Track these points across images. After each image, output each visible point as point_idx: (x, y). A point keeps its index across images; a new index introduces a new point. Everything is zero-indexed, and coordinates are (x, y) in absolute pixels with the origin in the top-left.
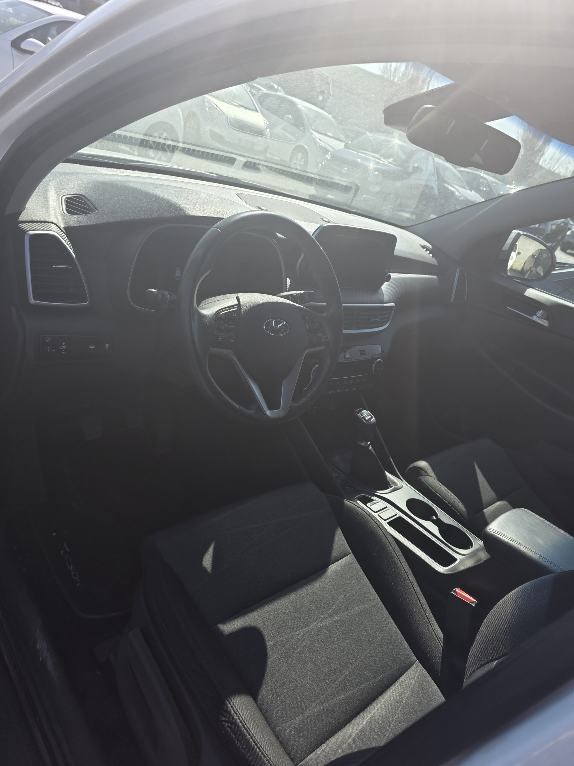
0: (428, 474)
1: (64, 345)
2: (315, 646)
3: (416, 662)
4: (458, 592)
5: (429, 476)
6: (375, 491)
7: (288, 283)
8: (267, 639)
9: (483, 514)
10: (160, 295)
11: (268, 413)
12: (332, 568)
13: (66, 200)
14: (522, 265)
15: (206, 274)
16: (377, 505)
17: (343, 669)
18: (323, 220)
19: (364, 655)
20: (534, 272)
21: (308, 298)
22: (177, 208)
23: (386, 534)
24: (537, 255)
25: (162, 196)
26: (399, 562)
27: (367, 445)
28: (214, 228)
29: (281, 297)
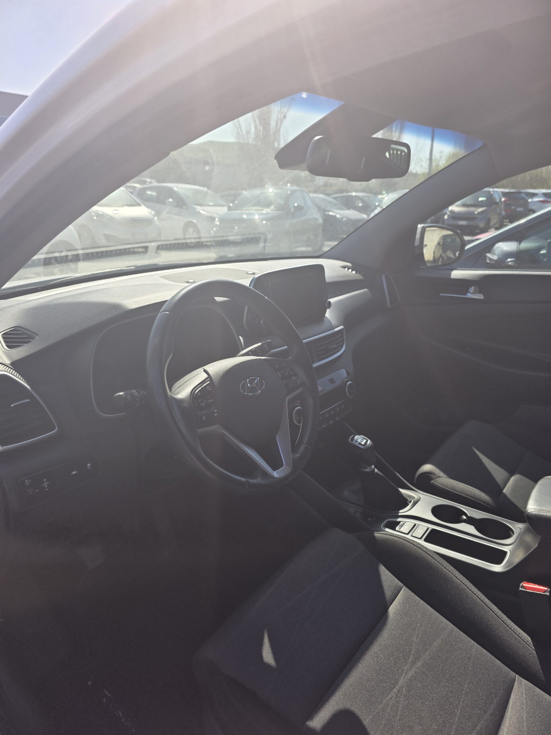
0: (438, 475)
1: (46, 481)
2: (413, 704)
3: (516, 677)
4: (526, 586)
5: (440, 477)
6: (398, 512)
7: (241, 340)
8: (362, 718)
9: (505, 496)
10: (129, 396)
11: (276, 474)
12: (392, 609)
13: (3, 336)
14: (432, 255)
15: (169, 359)
16: (406, 525)
17: (451, 718)
18: (248, 274)
19: (464, 692)
20: (445, 258)
21: (267, 348)
22: (116, 307)
23: (429, 553)
24: (442, 241)
25: (97, 301)
26: (455, 577)
27: (372, 469)
28: (162, 312)
29: (242, 355)
